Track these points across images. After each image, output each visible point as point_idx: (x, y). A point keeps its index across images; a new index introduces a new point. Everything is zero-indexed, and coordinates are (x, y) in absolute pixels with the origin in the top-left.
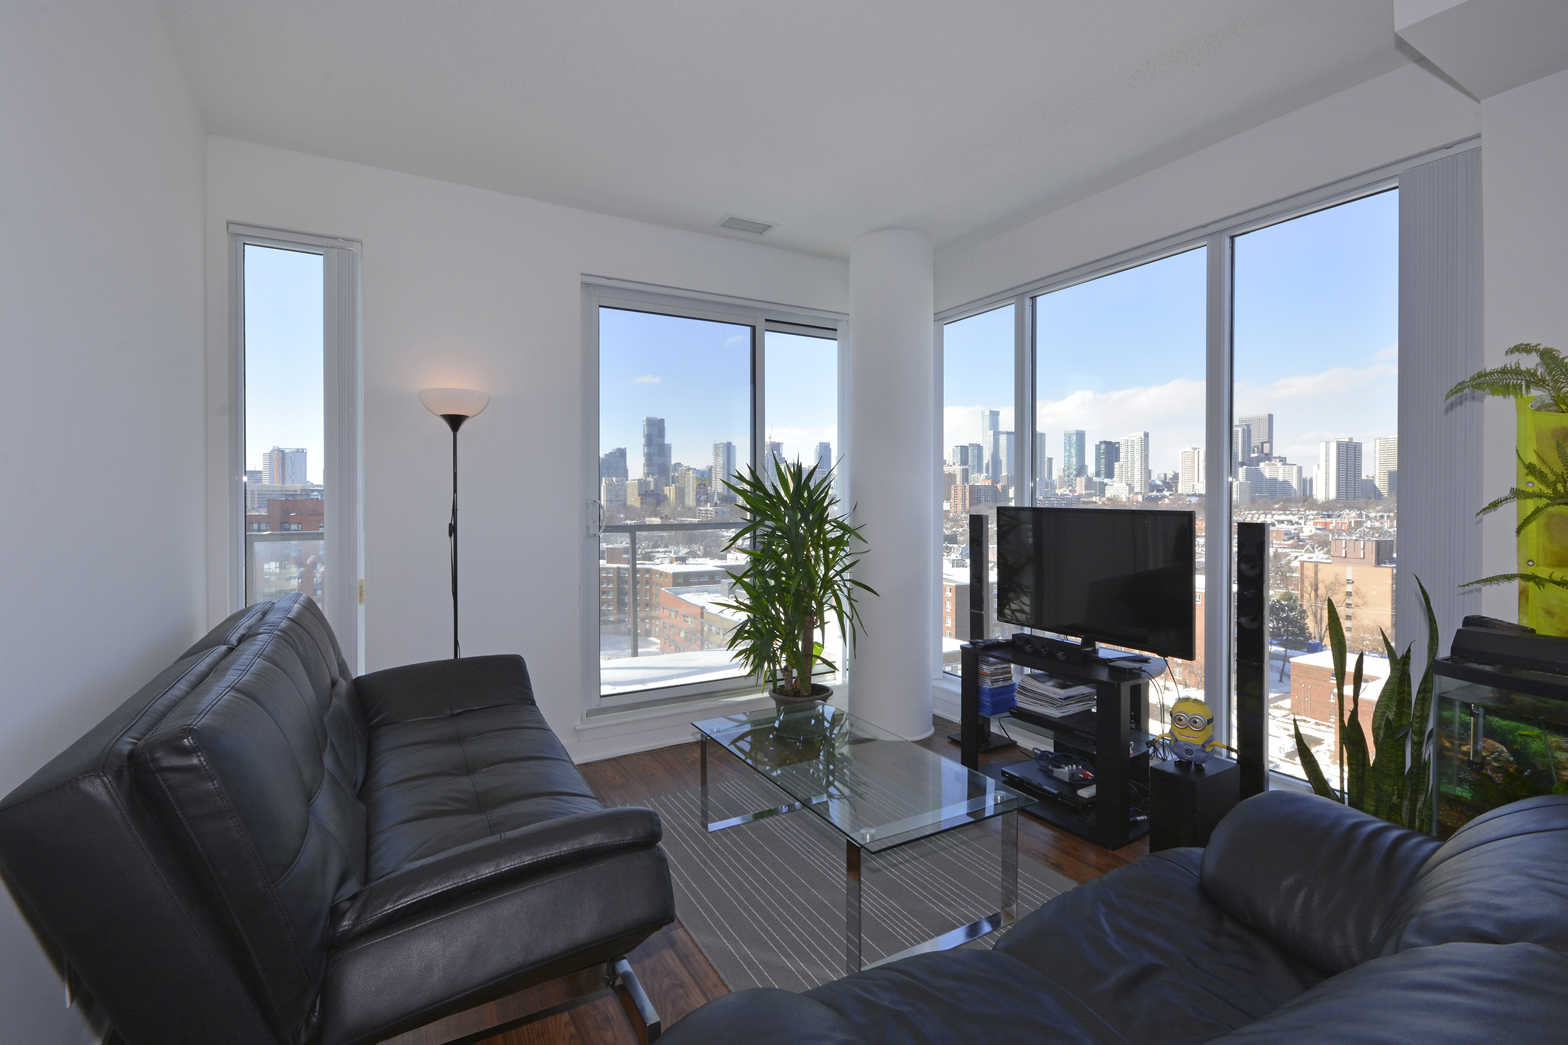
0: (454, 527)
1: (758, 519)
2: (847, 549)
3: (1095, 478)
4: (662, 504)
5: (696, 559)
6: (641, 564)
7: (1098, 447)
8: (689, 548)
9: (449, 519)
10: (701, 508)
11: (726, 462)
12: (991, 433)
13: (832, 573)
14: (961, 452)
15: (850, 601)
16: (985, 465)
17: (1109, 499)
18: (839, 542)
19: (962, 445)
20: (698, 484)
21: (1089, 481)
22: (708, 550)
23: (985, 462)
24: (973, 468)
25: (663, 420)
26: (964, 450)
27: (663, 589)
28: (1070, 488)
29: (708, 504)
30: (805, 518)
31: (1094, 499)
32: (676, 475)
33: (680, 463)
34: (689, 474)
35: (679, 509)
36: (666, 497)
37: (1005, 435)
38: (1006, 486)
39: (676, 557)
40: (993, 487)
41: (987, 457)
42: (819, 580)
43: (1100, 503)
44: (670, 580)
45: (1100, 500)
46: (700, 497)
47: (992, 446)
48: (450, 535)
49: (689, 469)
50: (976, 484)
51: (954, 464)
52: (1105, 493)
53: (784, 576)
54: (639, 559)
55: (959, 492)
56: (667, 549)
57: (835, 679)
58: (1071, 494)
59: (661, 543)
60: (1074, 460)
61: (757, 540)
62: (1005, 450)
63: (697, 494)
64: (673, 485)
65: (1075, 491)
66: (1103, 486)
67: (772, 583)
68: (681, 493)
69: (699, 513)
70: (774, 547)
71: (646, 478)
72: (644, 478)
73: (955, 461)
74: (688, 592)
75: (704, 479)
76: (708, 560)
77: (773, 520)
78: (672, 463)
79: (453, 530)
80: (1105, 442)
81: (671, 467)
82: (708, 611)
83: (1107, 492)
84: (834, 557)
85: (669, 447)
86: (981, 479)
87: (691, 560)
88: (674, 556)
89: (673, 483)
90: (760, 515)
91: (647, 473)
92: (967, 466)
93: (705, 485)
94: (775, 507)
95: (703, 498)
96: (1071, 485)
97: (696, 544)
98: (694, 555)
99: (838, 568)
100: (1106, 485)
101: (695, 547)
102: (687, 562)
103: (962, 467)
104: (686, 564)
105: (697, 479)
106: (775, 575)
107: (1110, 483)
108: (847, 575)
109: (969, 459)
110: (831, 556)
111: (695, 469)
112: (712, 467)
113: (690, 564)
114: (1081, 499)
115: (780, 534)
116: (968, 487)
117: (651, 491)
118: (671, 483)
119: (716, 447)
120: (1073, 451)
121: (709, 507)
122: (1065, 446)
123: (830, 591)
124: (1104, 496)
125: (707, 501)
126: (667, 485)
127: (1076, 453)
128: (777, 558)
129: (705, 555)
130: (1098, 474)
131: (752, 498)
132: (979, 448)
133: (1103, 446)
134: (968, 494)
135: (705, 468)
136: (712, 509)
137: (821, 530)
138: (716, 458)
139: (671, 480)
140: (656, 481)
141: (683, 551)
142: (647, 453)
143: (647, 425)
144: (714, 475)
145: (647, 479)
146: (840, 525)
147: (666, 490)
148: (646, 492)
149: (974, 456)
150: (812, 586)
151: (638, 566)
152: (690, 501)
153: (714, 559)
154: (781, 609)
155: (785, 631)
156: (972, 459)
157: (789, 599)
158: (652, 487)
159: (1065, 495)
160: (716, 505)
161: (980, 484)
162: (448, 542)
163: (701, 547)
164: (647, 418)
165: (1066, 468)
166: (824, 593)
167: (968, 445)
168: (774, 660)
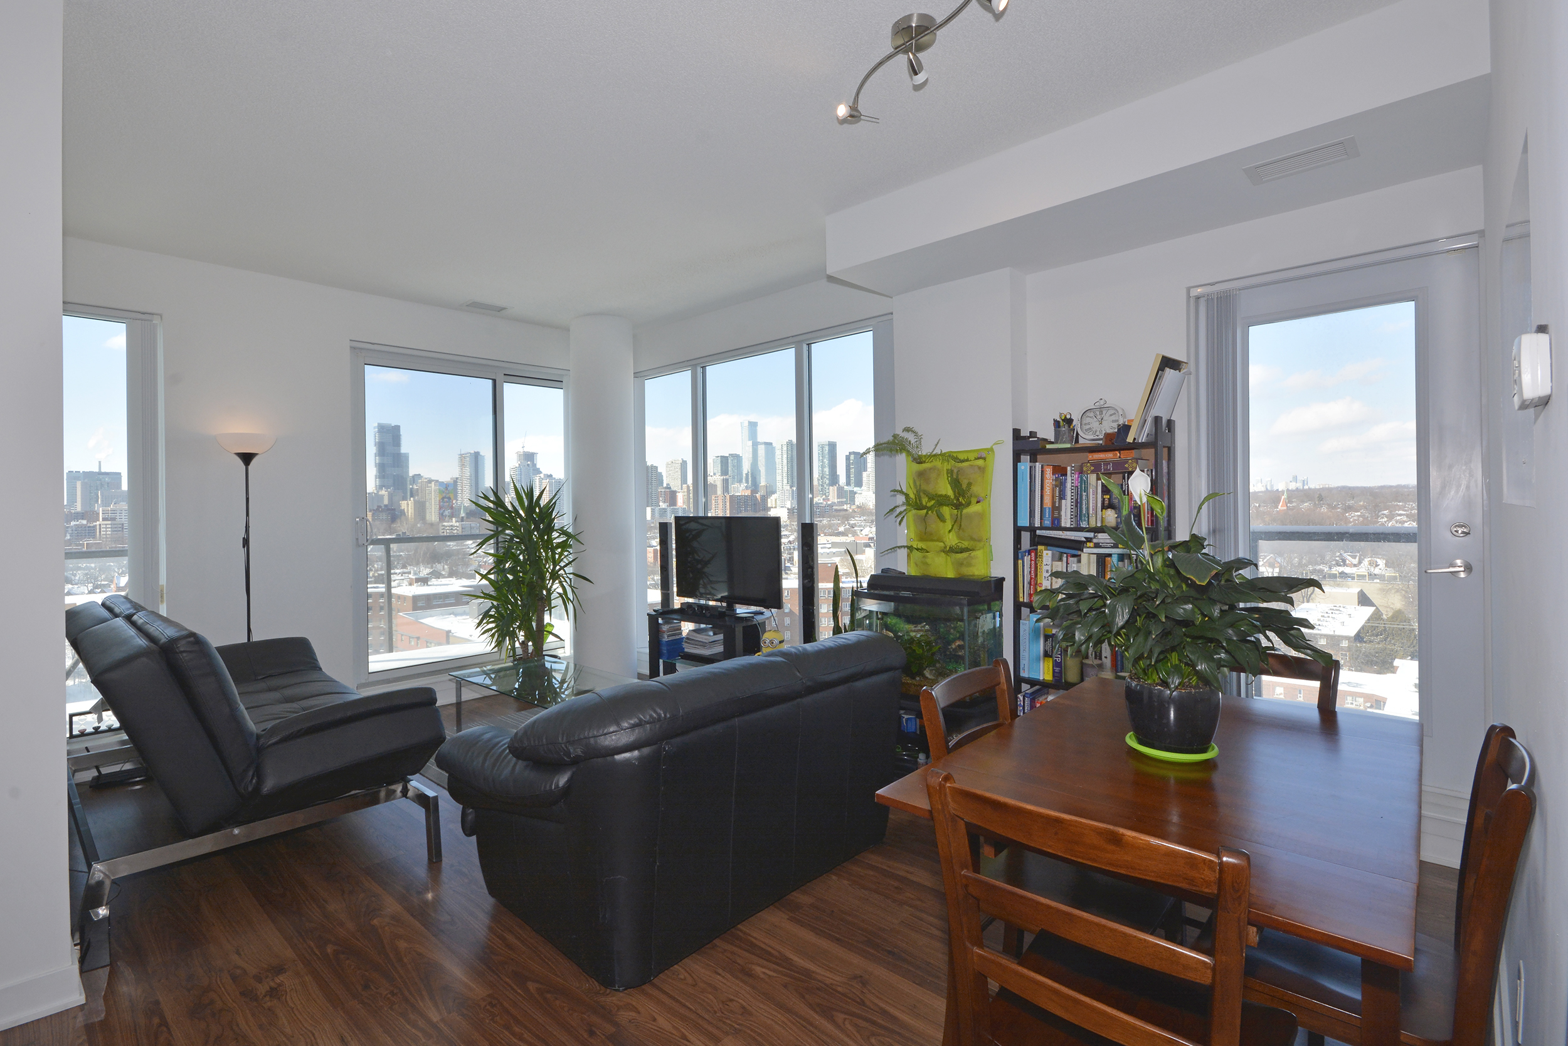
0: (247, 540)
1: (500, 529)
2: (571, 550)
3: (846, 487)
4: (398, 521)
5: (439, 580)
6: (374, 588)
7: (848, 458)
8: (432, 568)
9: (243, 534)
10: (445, 524)
11: (473, 476)
12: (750, 443)
13: (558, 567)
14: (721, 462)
15: (572, 589)
16: (744, 475)
17: (858, 507)
18: (564, 546)
19: (722, 455)
20: (442, 497)
21: (840, 490)
22: (454, 569)
23: (745, 472)
24: (734, 478)
25: (399, 426)
26: (724, 460)
27: (401, 614)
28: (824, 496)
29: (454, 519)
30: (537, 528)
31: (845, 507)
32: (415, 487)
33: (420, 475)
34: (431, 487)
35: (419, 525)
36: (402, 512)
37: (763, 446)
38: (764, 496)
39: (416, 579)
40: (752, 497)
41: (746, 467)
42: (548, 573)
43: (851, 511)
44: (410, 604)
45: (850, 508)
46: (444, 511)
47: (751, 456)
48: (244, 547)
49: (430, 481)
50: (736, 494)
51: (715, 474)
52: (855, 501)
53: (520, 572)
54: (371, 583)
55: (720, 502)
56: (405, 570)
57: (565, 652)
58: (825, 503)
59: (398, 563)
60: (827, 470)
61: (499, 545)
62: (764, 460)
63: (440, 508)
64: (412, 499)
65: (828, 500)
66: (853, 493)
67: (511, 577)
68: (421, 508)
69: (443, 529)
70: (513, 551)
71: (378, 492)
72: (375, 492)
73: (716, 471)
74: (431, 616)
75: (448, 492)
76: (453, 580)
77: (511, 530)
78: (411, 474)
79: (246, 542)
80: (854, 453)
81: (409, 479)
82: (454, 634)
83: (856, 500)
84: (560, 557)
85: (406, 456)
86: (741, 489)
87: (434, 581)
88: (414, 577)
89: (412, 496)
90: (501, 526)
91: (379, 486)
92: (727, 477)
93: (449, 498)
94: (514, 520)
95: (447, 513)
96: (825, 494)
97: (440, 563)
98: (437, 575)
99: (562, 564)
100: (855, 493)
101: (439, 567)
102: (429, 583)
103: (722, 478)
104: (427, 585)
105: (441, 492)
106: (512, 570)
107: (859, 492)
108: (569, 569)
109: (729, 469)
110: (557, 556)
111: (437, 481)
112: (457, 478)
113: (433, 585)
114: (834, 507)
115: (518, 540)
116: (728, 497)
117: (386, 506)
118: (409, 497)
119: (462, 457)
120: (826, 461)
121: (454, 522)
122: (819, 457)
123: (557, 581)
124: (854, 504)
125: (452, 516)
126: (405, 499)
127: (829, 463)
128: (515, 559)
129: (451, 574)
130: (848, 484)
131: (495, 514)
132: (737, 457)
133: (852, 457)
134: (728, 504)
135: (449, 480)
136: (457, 524)
137: (549, 536)
138: (462, 469)
139: (409, 494)
140: (391, 496)
141: (425, 571)
142: (379, 464)
143: (379, 432)
144: (459, 488)
145: (380, 493)
146: (563, 532)
147: (404, 505)
148: (379, 507)
149: (734, 466)
150: (543, 579)
151: (369, 590)
152: (432, 515)
153: (461, 579)
154: (519, 598)
155: (522, 613)
156: (732, 469)
157: (525, 590)
158: (386, 502)
159: (820, 503)
160: (462, 520)
161: (740, 494)
162: (242, 552)
163: (446, 567)
164: (378, 424)
165: (820, 478)
166: (552, 584)
167: (728, 455)
168: (513, 636)
